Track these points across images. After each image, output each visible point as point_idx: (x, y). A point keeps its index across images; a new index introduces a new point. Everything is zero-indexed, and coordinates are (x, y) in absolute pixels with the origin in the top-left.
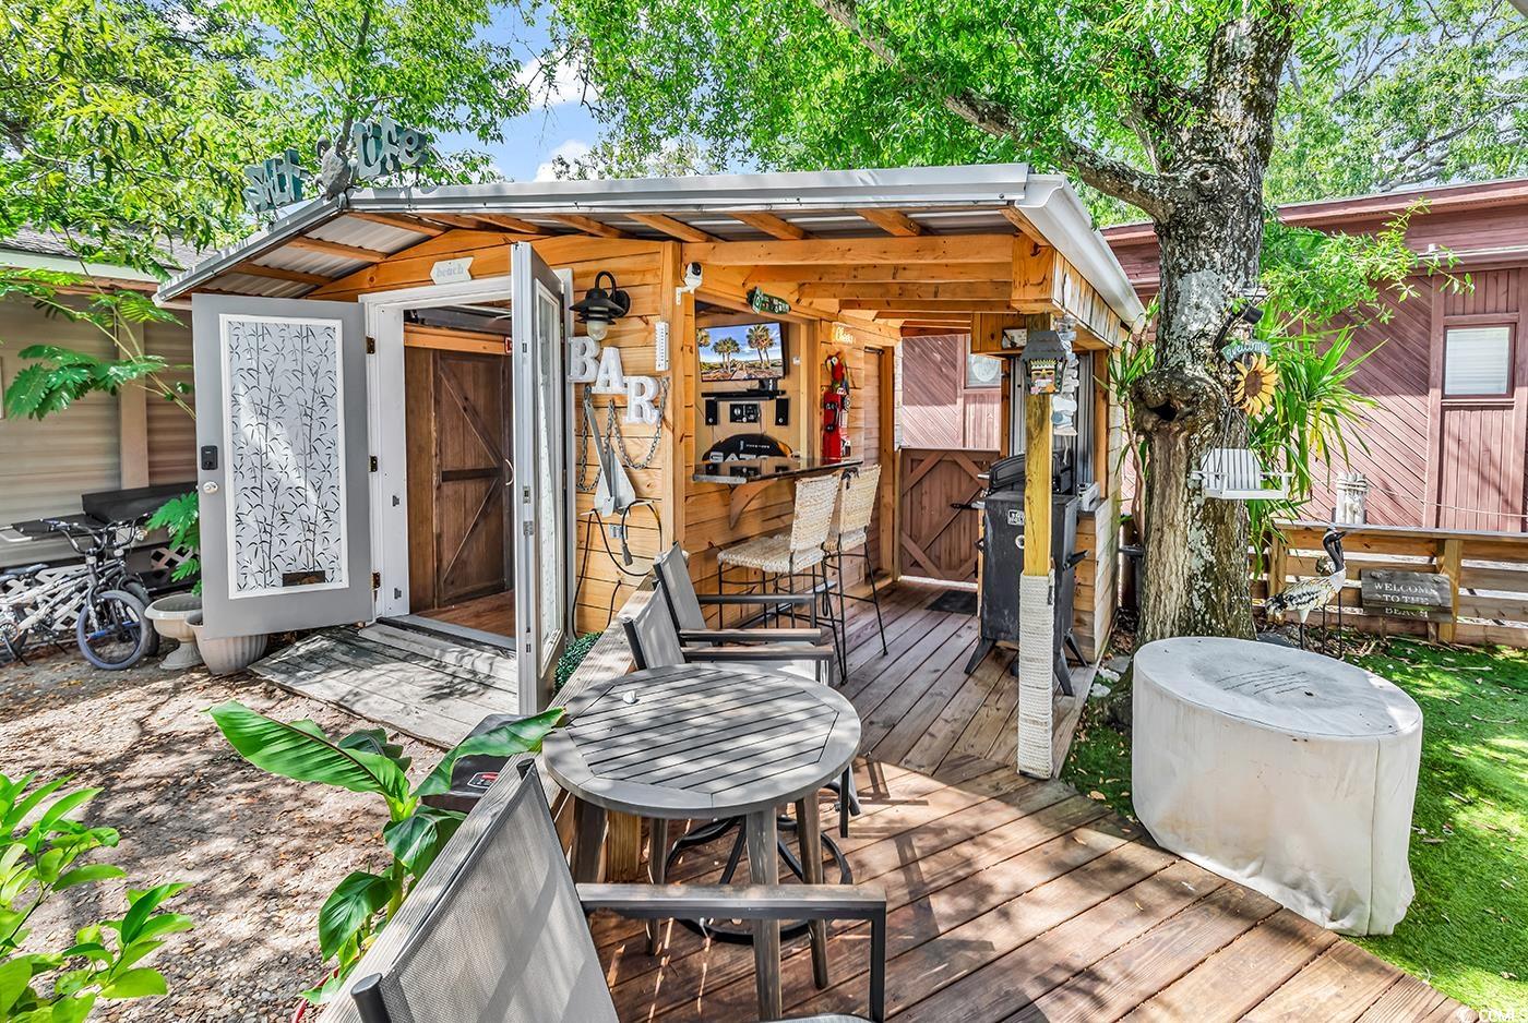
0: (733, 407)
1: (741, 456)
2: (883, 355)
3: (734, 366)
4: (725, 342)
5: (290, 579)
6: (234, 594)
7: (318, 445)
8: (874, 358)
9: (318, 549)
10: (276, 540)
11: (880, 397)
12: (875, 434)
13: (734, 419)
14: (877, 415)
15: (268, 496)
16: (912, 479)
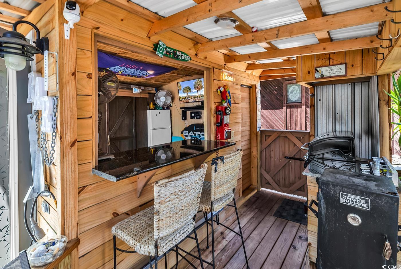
0: (191, 113)
1: (195, 133)
2: (251, 88)
3: (189, 97)
4: (186, 88)
8: (247, 90)
11: (250, 107)
12: (248, 124)
13: (192, 117)
14: (249, 115)
16: (266, 144)
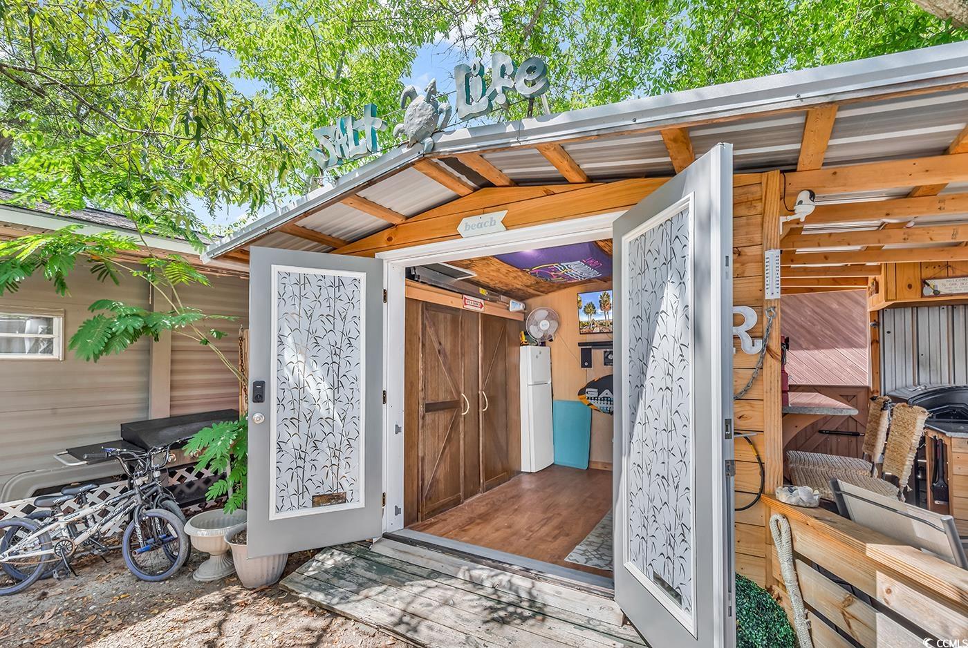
0: (607, 354)
3: (594, 323)
4: (589, 306)
5: (318, 500)
6: (273, 516)
7: (343, 380)
9: (342, 473)
10: (308, 466)
13: (607, 362)
15: (304, 425)
